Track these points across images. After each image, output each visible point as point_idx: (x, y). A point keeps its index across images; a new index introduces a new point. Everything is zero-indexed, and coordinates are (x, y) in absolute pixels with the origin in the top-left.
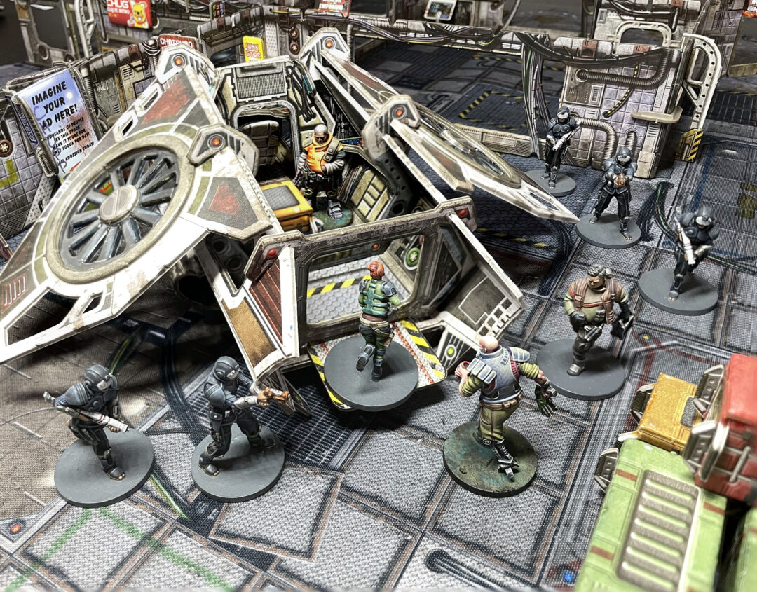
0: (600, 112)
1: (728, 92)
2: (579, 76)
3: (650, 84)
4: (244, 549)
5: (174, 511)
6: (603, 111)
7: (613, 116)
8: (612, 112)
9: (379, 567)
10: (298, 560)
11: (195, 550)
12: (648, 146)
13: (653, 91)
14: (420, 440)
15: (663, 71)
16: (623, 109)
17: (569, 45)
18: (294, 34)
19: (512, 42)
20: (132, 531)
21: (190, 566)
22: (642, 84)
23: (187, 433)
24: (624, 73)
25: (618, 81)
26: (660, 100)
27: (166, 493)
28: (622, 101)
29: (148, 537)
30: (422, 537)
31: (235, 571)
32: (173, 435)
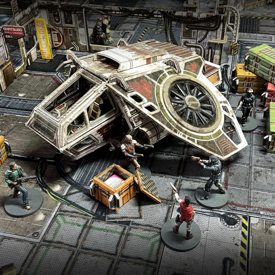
0: (197, 41)
1: (245, 17)
2: (187, 27)
3: (214, 29)
4: (119, 221)
5: (90, 216)
6: (198, 40)
7: (202, 42)
8: (202, 41)
9: (164, 216)
10: (138, 220)
11: (103, 225)
12: (217, 53)
13: (216, 31)
14: (164, 177)
15: (218, 24)
16: (205, 39)
17: (181, 15)
18: (56, 13)
19: (158, 14)
20: (79, 225)
21: (104, 230)
22: (211, 29)
23: (82, 192)
24: (204, 25)
25: (202, 29)
26: (219, 35)
27: (84, 212)
28: (204, 36)
29: (85, 226)
30: (174, 205)
31: (119, 228)
32: (77, 194)
